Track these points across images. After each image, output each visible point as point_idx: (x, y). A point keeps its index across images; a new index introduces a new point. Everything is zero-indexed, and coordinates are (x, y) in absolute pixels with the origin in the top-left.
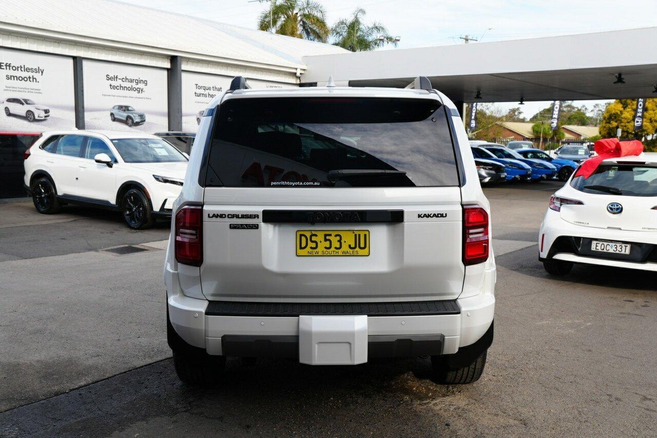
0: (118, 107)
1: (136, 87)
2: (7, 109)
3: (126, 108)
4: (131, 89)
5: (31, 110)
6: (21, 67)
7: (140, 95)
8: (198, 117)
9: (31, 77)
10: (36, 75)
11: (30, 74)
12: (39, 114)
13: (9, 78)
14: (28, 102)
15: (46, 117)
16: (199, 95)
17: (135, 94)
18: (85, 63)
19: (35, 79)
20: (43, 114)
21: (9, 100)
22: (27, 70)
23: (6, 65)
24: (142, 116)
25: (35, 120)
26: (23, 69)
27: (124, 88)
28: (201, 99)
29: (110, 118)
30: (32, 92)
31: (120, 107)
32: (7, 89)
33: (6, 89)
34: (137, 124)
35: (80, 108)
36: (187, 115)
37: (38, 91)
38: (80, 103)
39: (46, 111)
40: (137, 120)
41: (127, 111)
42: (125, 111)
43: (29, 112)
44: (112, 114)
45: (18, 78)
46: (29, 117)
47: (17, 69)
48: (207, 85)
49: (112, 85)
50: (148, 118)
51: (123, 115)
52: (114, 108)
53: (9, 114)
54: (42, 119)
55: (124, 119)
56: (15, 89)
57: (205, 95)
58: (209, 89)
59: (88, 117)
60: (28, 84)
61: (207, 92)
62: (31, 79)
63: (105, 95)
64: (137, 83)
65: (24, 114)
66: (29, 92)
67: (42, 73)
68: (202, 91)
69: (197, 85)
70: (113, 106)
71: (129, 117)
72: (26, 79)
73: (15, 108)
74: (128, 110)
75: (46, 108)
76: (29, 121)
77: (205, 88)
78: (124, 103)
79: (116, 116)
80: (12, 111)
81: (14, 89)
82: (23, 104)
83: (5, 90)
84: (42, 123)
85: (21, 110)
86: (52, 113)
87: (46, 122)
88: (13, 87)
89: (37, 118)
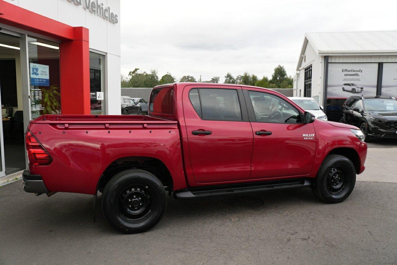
2: (343, 89)
5: (354, 88)
6: (352, 70)
9: (356, 74)
10: (358, 73)
11: (356, 73)
13: (345, 75)
14: (354, 85)
15: (361, 91)
18: (384, 65)
19: (358, 75)
20: (360, 90)
21: (345, 85)
22: (354, 71)
23: (345, 70)
25: (356, 92)
26: (352, 71)
30: (356, 80)
32: (345, 80)
35: (379, 86)
37: (359, 80)
39: (362, 88)
43: (354, 89)
45: (350, 75)
46: (353, 91)
47: (350, 71)
59: (383, 90)
60: (354, 77)
62: (356, 75)
65: (350, 90)
66: (354, 80)
67: (361, 72)
72: (353, 75)
73: (347, 88)
75: (362, 87)
76: (353, 93)
80: (345, 89)
81: (347, 80)
82: (350, 86)
83: (343, 80)
84: (360, 93)
85: (350, 88)
86: (364, 89)
87: (361, 93)
88: (347, 79)
89: (357, 91)
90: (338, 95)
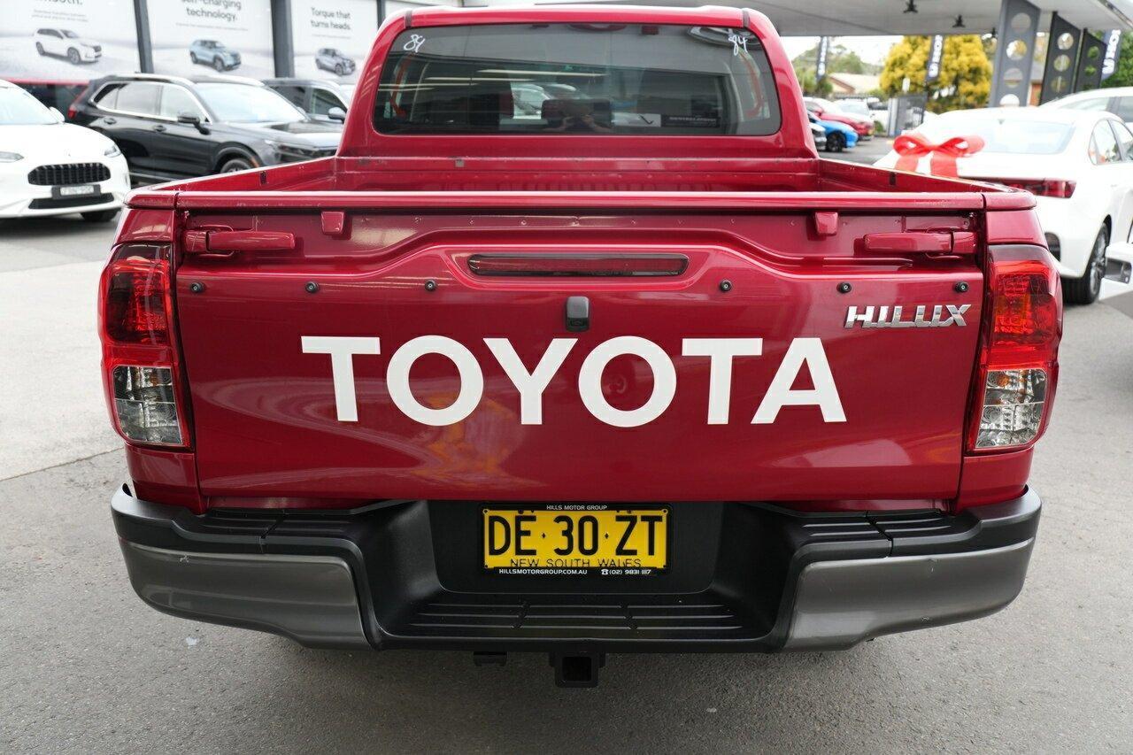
0: (199, 43)
1: (226, 12)
2: (38, 45)
3: (211, 45)
4: (219, 15)
5: (74, 46)
7: (231, 24)
8: (319, 57)
12: (87, 53)
14: (70, 34)
15: (96, 57)
16: (318, 25)
17: (225, 21)
20: (92, 54)
21: (41, 32)
24: (235, 56)
25: (80, 62)
27: (207, 14)
28: (322, 30)
29: (189, 59)
30: (74, 20)
31: (204, 43)
32: (38, 14)
33: (36, 14)
34: (229, 68)
35: (146, 43)
36: (299, 55)
37: (82, 18)
38: (145, 37)
39: (98, 49)
40: (229, 61)
41: (214, 50)
42: (210, 48)
43: (71, 49)
44: (192, 54)
46: (72, 57)
48: (329, 9)
49: (191, 9)
50: (244, 59)
51: (208, 55)
52: (195, 43)
53: (44, 53)
54: (93, 59)
55: (210, 60)
56: (48, 15)
57: (326, 25)
58: (332, 15)
59: (157, 57)
60: (67, 7)
61: (328, 20)
63: (181, 25)
64: (226, 7)
65: (64, 52)
66: (69, 19)
68: (321, 19)
69: (313, 9)
70: (194, 40)
71: (216, 58)
73: (51, 44)
74: (215, 47)
75: (96, 44)
76: (73, 63)
77: (326, 15)
78: (208, 36)
79: (199, 57)
80: (47, 48)
82: (62, 38)
83: (33, 16)
84: (93, 66)
85: (60, 46)
86: (105, 51)
87: (97, 65)
88: (45, 12)
89: (83, 58)
90: (26, 70)
